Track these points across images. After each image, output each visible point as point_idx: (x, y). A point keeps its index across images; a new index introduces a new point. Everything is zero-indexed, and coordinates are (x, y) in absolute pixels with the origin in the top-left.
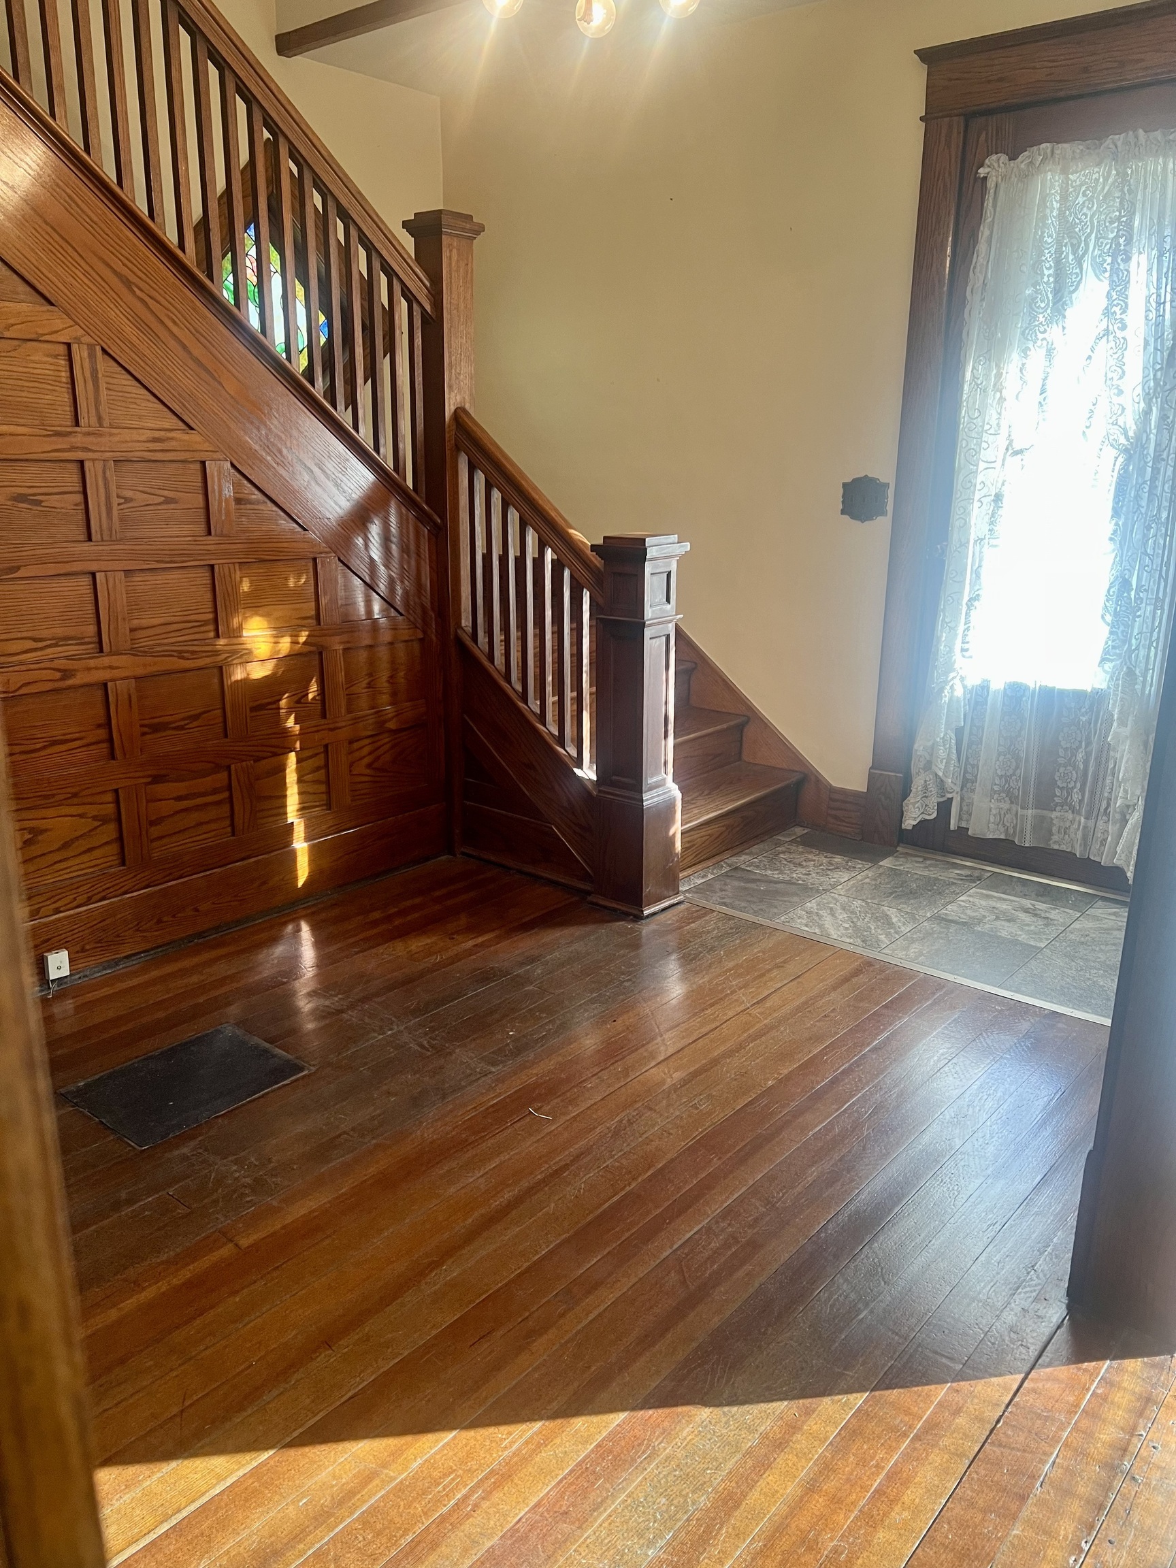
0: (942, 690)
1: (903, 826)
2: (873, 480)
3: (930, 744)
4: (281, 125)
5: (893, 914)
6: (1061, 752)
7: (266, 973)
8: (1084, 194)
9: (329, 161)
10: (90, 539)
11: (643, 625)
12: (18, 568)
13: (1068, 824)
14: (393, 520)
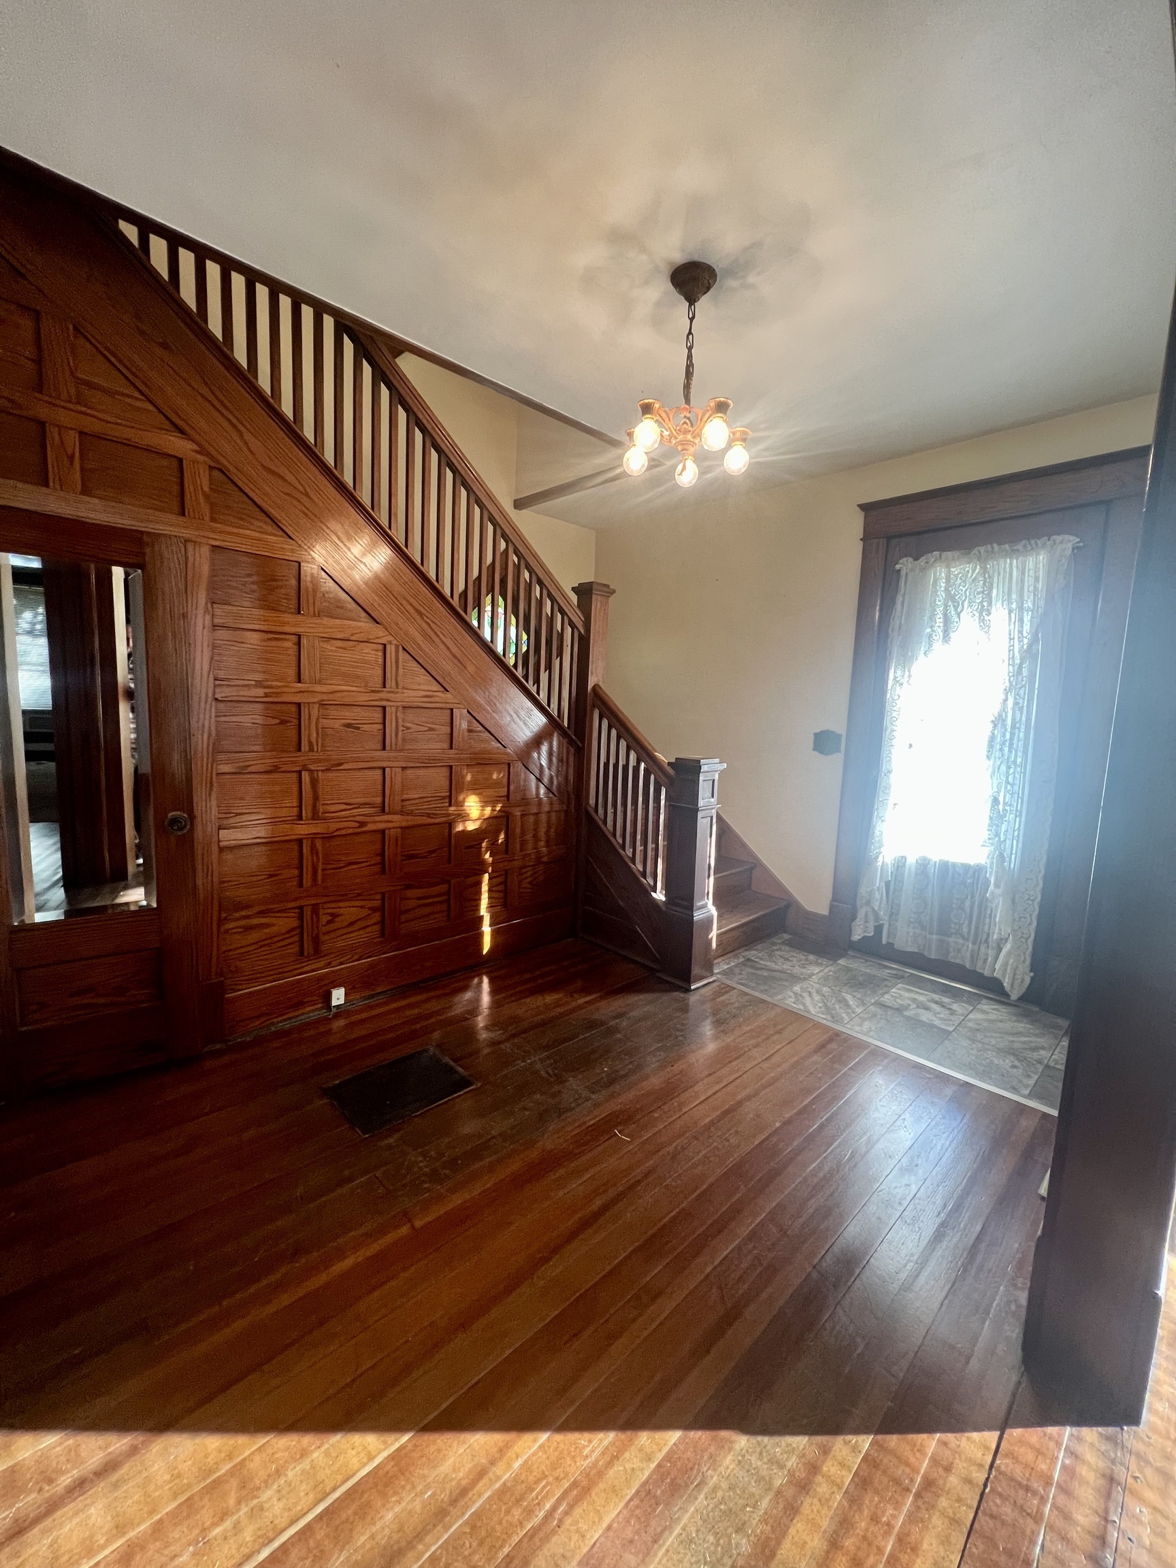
0: (877, 857)
1: (852, 939)
2: (833, 732)
3: (869, 890)
4: (510, 537)
5: (849, 997)
6: (955, 901)
7: (458, 1012)
8: (961, 579)
9: (535, 556)
10: (384, 749)
11: (697, 810)
12: (342, 764)
13: (960, 947)
14: (555, 743)
